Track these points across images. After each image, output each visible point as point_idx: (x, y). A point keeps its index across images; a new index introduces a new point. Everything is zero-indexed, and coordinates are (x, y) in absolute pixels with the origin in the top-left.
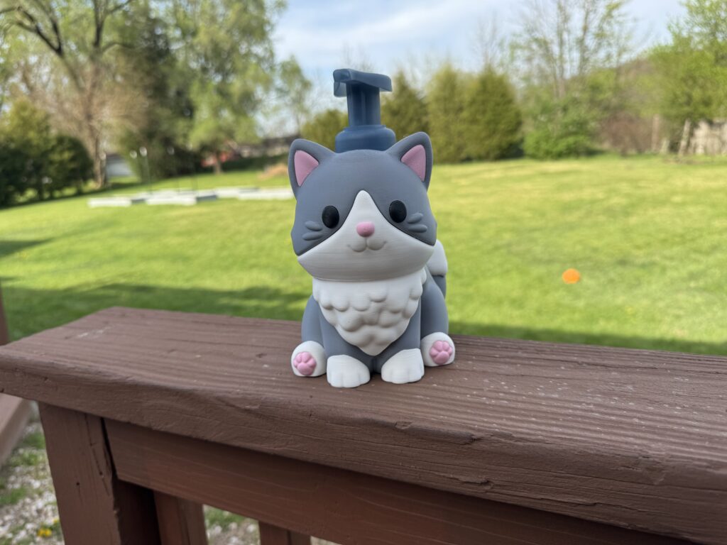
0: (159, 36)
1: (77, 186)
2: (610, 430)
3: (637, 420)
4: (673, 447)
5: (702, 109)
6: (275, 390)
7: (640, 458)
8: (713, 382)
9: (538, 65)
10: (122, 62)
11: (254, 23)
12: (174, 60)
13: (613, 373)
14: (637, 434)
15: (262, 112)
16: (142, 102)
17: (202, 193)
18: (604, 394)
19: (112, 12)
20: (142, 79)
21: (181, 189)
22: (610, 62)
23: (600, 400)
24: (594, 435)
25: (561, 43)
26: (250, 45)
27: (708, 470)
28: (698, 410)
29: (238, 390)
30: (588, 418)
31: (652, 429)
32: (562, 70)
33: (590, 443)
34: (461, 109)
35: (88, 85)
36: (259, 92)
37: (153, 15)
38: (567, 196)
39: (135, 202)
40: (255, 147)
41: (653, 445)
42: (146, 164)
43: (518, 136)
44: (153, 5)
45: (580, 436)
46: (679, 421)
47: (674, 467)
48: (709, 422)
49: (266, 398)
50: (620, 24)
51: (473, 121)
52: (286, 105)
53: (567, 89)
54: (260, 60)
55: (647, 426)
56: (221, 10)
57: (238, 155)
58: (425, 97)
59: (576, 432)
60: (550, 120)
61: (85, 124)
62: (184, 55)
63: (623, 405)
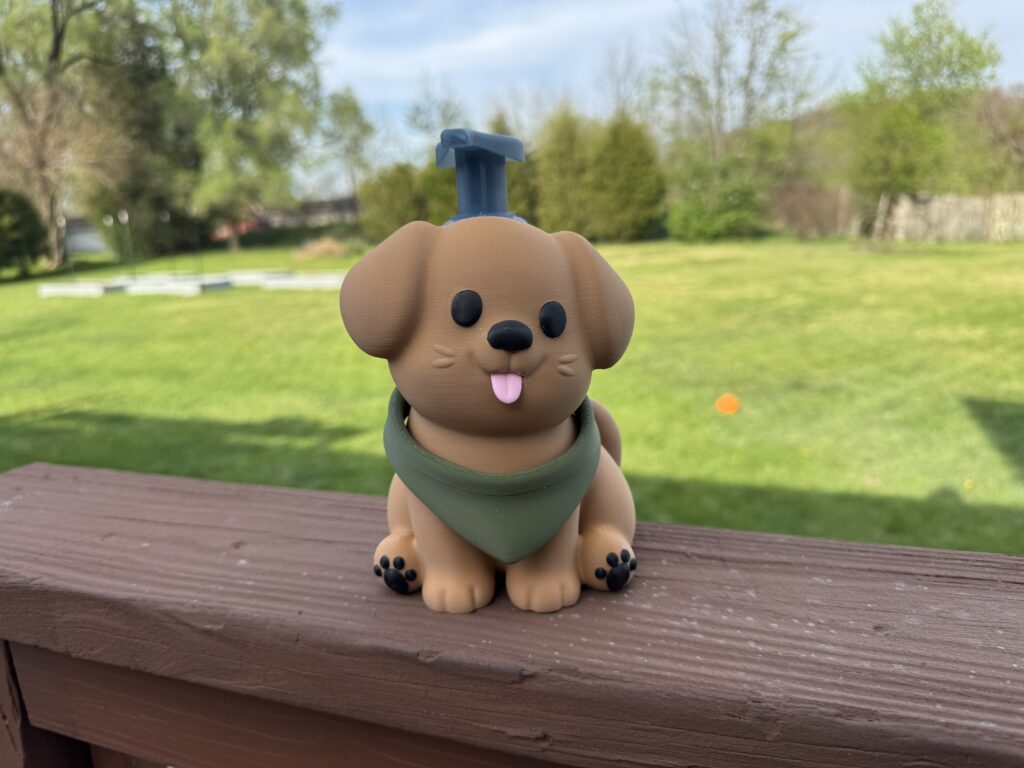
0: (150, 50)
1: (21, 265)
2: (713, 661)
3: (752, 645)
4: (795, 686)
5: (902, 179)
6: (249, 601)
7: (750, 702)
8: (862, 585)
9: (689, 113)
10: (93, 84)
11: (292, 39)
12: (172, 84)
13: (733, 571)
14: (749, 666)
15: (301, 164)
16: (121, 143)
17: (210, 278)
18: (714, 603)
19: (79, 11)
20: (123, 112)
21: (178, 271)
22: (784, 112)
23: (707, 613)
24: (693, 669)
25: (720, 83)
26: (285, 68)
27: (839, 720)
28: (837, 628)
29: (196, 601)
30: (688, 642)
31: (771, 659)
32: (720, 120)
33: (683, 681)
34: (581, 170)
35: (40, 117)
36: (297, 135)
37: (142, 19)
38: (725, 294)
39: (109, 290)
40: (288, 212)
41: (769, 683)
42: (127, 235)
43: (660, 210)
44: (142, 4)
45: (673, 670)
46: (808, 644)
47: (792, 716)
48: (849, 646)
49: (234, 614)
50: (799, 61)
51: (600, 187)
52: (337, 156)
53: (728, 146)
54: (300, 90)
55: (764, 654)
56: (242, 16)
57: (264, 225)
58: (534, 152)
59: (667, 664)
60: (704, 189)
61: (35, 174)
62: (187, 78)
63: (739, 621)
